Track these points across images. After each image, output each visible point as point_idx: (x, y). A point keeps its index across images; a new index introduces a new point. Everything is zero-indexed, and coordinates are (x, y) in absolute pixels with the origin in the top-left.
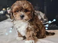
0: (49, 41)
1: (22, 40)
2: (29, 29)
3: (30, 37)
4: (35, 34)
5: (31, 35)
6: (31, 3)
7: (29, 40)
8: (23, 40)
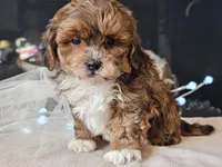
0: (196, 154)
1: (91, 151)
2: (122, 106)
3: (124, 136)
4: (142, 128)
5: (128, 130)
6: (129, 13)
7: (118, 147)
8: (96, 149)
